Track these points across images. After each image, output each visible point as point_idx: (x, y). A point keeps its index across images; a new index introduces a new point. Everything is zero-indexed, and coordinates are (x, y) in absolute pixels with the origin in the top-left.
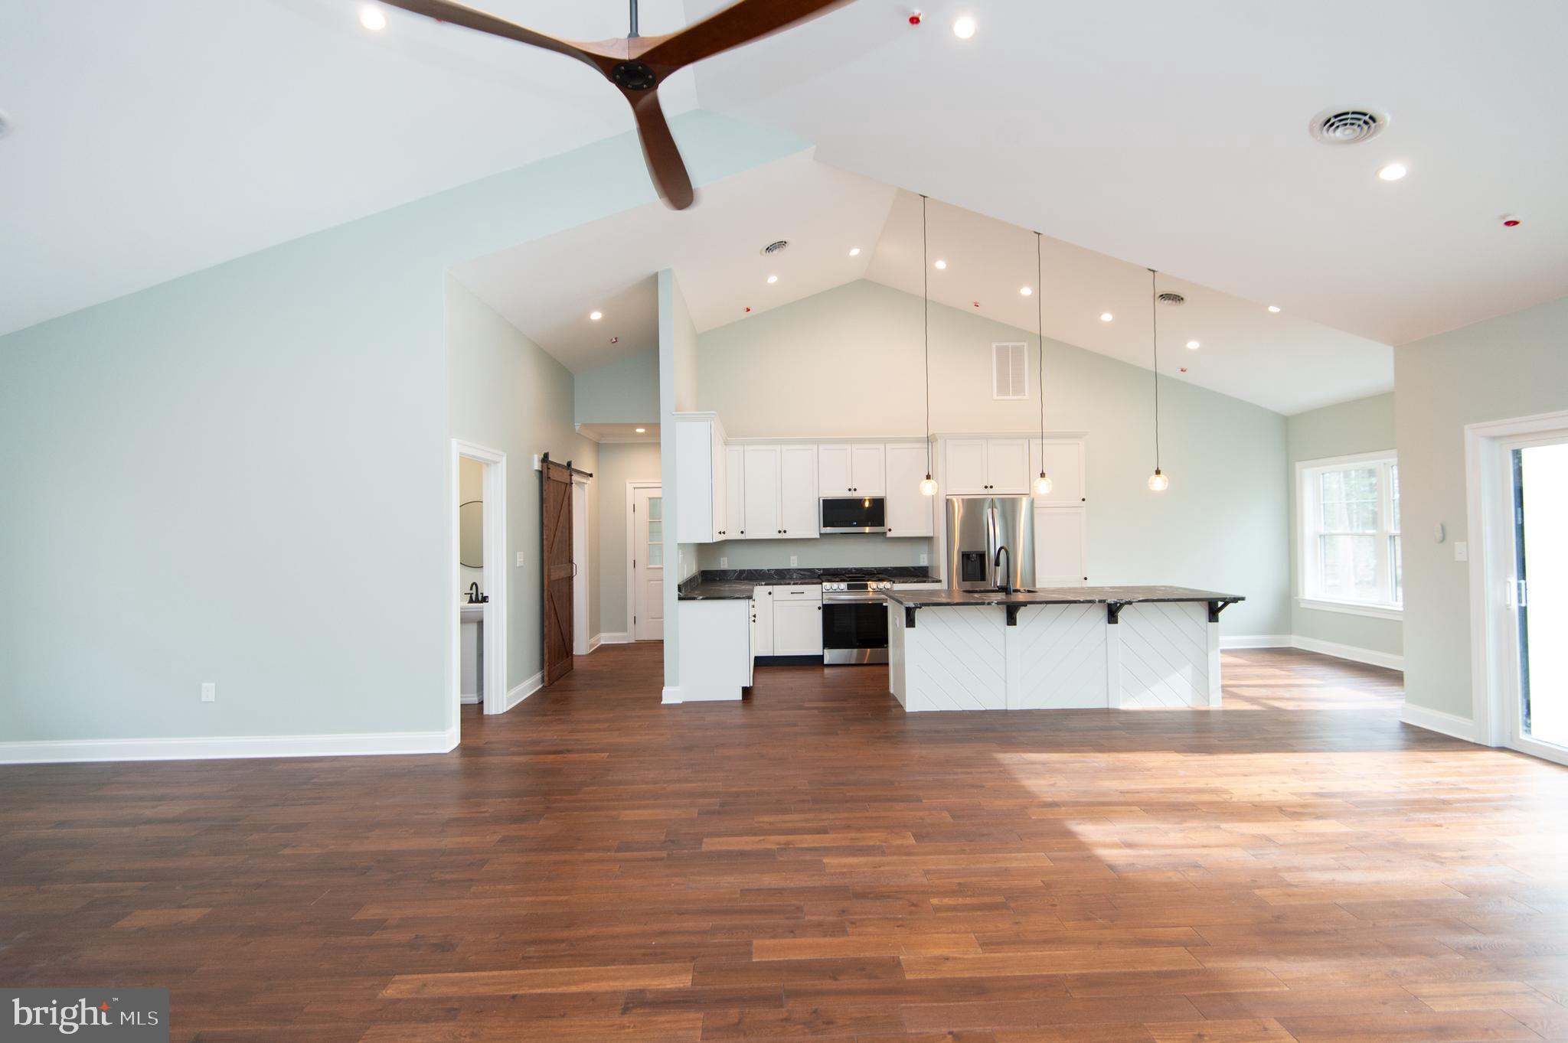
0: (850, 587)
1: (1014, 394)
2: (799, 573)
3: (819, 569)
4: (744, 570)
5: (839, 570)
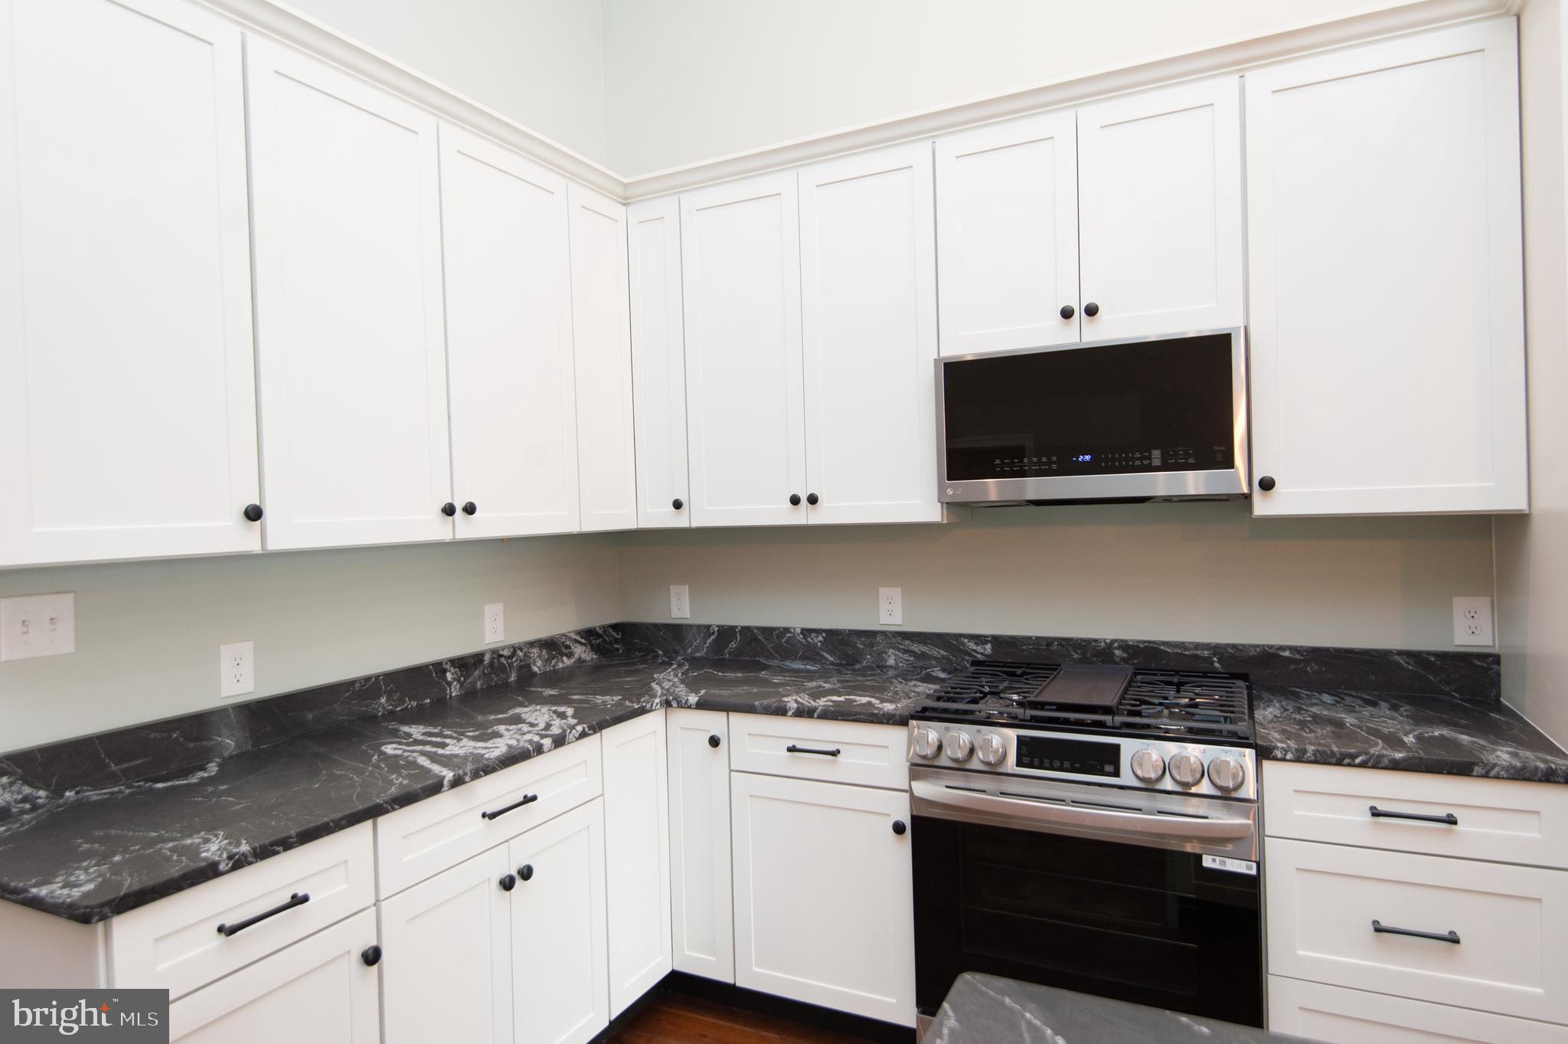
0: (1031, 753)
2: (905, 651)
3: (980, 639)
4: (733, 628)
5: (1055, 647)
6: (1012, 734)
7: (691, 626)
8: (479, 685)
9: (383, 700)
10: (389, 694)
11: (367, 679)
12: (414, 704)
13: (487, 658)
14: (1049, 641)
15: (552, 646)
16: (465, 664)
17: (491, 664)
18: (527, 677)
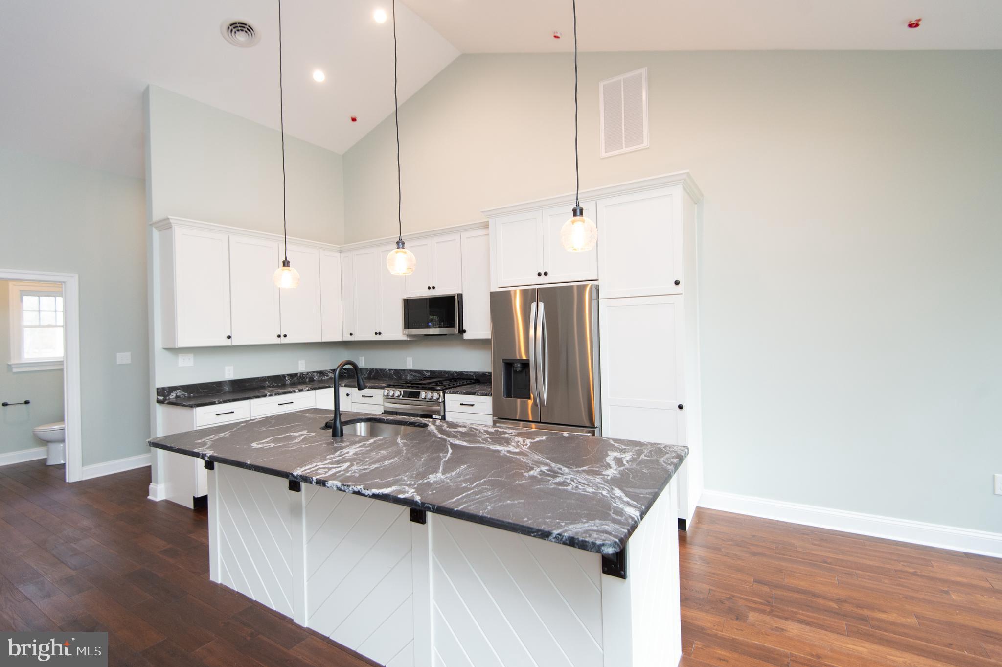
1: (626, 147)
2: (412, 375)
3: (427, 371)
4: (373, 369)
5: (443, 373)
6: (402, 390)
7: (363, 369)
8: (296, 381)
9: (267, 383)
10: (269, 381)
11: (263, 377)
12: (276, 384)
13: (299, 375)
14: (441, 372)
15: (321, 373)
16: (292, 376)
17: (300, 376)
18: (312, 380)
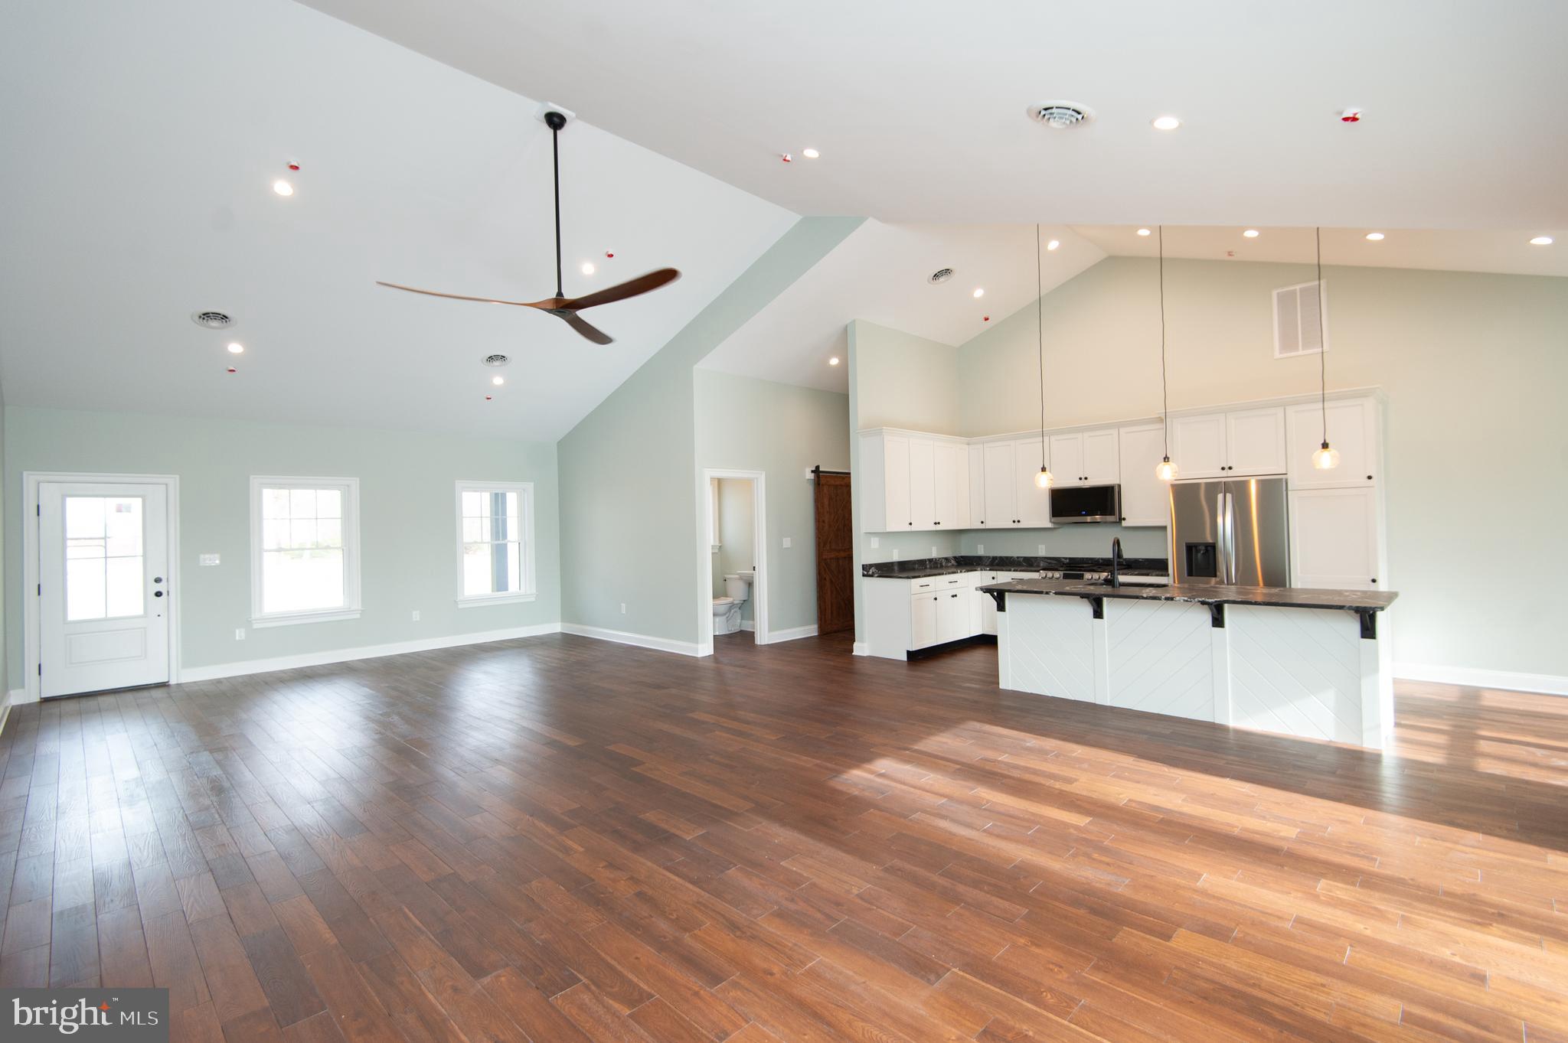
0: (1066, 576)
